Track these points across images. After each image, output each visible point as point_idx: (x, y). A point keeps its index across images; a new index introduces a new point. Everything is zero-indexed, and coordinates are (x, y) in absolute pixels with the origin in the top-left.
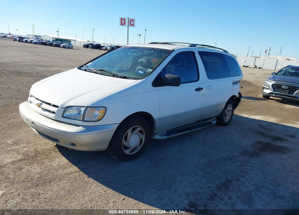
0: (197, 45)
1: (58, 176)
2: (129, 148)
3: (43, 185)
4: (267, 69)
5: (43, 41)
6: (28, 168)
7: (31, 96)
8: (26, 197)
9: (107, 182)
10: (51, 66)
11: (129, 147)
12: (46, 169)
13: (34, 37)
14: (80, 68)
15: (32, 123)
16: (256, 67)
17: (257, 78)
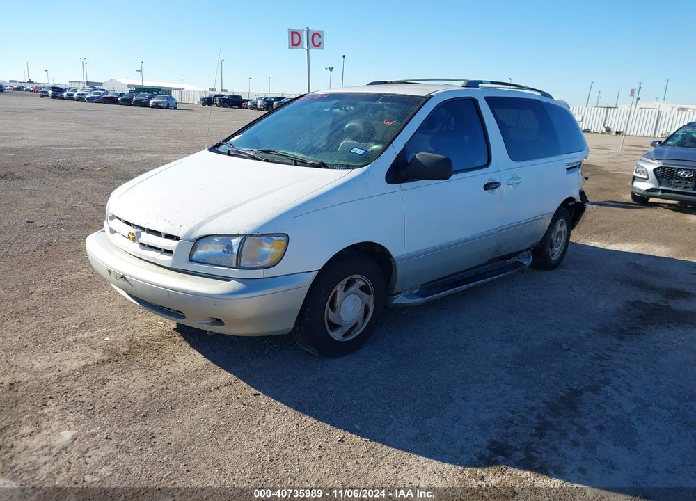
0: (481, 82)
1: (189, 395)
2: (341, 326)
3: (159, 415)
4: (635, 135)
5: (109, 95)
6: (119, 379)
7: (113, 217)
8: (124, 442)
9: (299, 403)
10: (135, 152)
11: (338, 323)
12: (160, 381)
13: (87, 87)
14: (214, 149)
15: (122, 278)
16: (608, 130)
17: (613, 156)
